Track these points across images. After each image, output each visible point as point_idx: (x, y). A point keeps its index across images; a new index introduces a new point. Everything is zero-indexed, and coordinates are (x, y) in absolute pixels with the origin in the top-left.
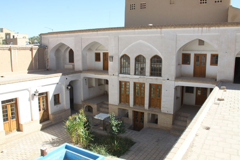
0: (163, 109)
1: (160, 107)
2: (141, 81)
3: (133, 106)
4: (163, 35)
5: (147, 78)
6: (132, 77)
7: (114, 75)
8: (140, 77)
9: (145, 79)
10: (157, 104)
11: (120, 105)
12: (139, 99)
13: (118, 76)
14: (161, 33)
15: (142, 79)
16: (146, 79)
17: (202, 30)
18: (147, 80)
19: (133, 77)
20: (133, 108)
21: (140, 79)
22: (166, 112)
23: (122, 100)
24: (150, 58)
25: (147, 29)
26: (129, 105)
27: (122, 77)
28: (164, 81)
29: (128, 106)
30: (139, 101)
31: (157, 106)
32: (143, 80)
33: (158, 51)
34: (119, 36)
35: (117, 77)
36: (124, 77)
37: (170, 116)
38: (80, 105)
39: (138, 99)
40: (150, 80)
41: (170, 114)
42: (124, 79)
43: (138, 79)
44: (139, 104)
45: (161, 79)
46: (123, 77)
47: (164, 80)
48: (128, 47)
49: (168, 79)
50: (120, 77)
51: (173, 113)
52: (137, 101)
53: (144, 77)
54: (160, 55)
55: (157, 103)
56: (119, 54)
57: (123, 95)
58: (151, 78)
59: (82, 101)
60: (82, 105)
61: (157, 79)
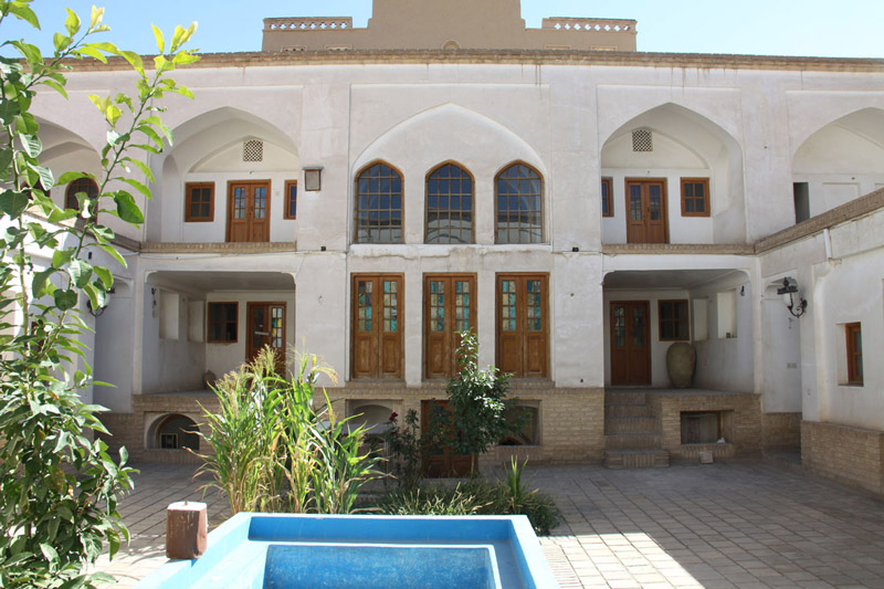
0: (560, 374)
1: (543, 369)
2: (459, 265)
3: (422, 381)
4: (545, 86)
5: (485, 251)
6: (415, 254)
7: (324, 249)
8: (454, 250)
9: (477, 258)
10: (529, 357)
11: (357, 385)
12: (447, 348)
13: (346, 253)
14: (538, 81)
15: (463, 259)
16: (482, 255)
17: (684, 75)
18: (488, 259)
19: (422, 253)
20: (422, 388)
21: (452, 259)
22: (577, 383)
23: (364, 362)
24: (494, 171)
25: (483, 63)
26: (404, 381)
27: (366, 257)
28: (559, 259)
29: (397, 385)
30: (447, 357)
31: (529, 366)
32: (468, 262)
33: (527, 147)
34: (354, 86)
35: (344, 256)
36: (376, 254)
37: (595, 397)
38: (127, 415)
39: (443, 349)
40: (501, 259)
41: (594, 390)
42: (379, 262)
43: (444, 257)
44: (447, 368)
45: (544, 251)
46: (374, 257)
47: (559, 253)
48: (395, 129)
49: (575, 250)
50: (356, 257)
51: (602, 385)
52: (437, 358)
53: (473, 249)
54: (534, 158)
55: (528, 353)
56: (352, 162)
57: (368, 338)
58: (501, 252)
59: (135, 397)
60: (131, 415)
61: (528, 252)
